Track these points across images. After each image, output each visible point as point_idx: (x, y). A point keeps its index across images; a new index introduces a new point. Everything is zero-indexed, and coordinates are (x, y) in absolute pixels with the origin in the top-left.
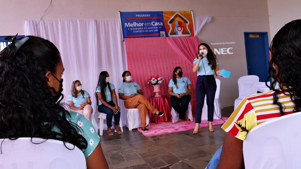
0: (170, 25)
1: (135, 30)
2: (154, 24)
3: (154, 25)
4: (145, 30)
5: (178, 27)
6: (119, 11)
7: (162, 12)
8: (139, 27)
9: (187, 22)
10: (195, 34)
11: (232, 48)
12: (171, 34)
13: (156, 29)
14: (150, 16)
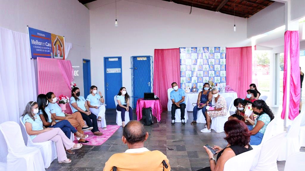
0: (54, 47)
1: (37, 48)
2: (47, 44)
3: (47, 46)
4: (43, 49)
5: (58, 50)
6: (28, 26)
7: (50, 34)
8: (39, 46)
9: (62, 46)
10: (66, 57)
11: (78, 71)
12: (55, 56)
13: (49, 50)
14: (45, 36)
